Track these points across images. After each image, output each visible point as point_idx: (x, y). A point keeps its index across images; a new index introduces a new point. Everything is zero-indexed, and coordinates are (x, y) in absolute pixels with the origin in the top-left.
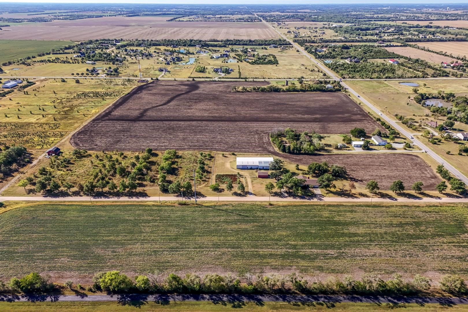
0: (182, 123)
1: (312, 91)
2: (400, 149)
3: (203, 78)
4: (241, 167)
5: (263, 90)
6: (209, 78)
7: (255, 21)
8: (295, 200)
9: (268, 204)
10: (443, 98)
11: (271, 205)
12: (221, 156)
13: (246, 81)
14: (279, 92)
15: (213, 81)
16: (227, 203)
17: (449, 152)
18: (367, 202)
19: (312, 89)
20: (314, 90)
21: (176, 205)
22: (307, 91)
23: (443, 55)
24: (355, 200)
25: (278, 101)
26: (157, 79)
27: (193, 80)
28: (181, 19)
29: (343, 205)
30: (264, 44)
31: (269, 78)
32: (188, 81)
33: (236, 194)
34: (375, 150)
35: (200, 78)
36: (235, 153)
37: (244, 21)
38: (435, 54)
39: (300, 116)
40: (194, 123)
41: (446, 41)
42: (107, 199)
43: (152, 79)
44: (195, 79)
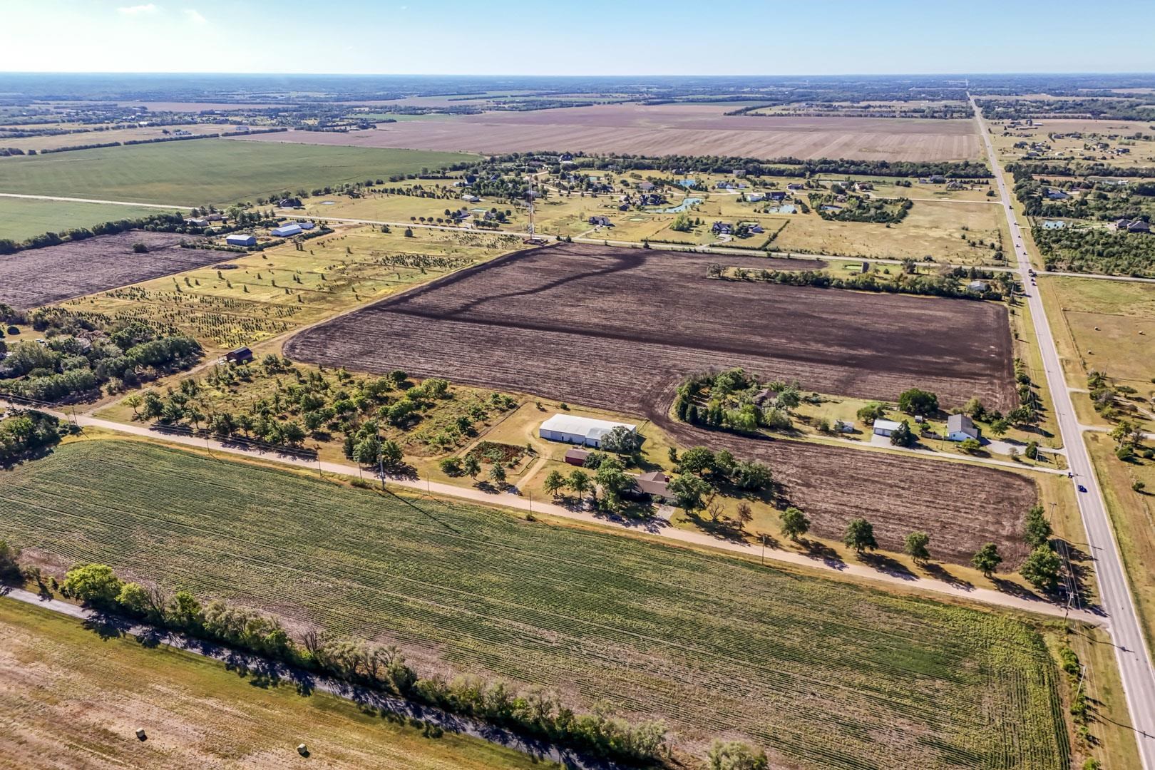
0: (527, 332)
1: (917, 293)
2: (1000, 457)
3: (674, 243)
4: (549, 436)
5: (786, 281)
6: (688, 244)
7: (955, 115)
8: (596, 521)
9: (524, 516)
11: (530, 519)
13: (769, 256)
14: (827, 287)
15: (691, 251)
16: (441, 499)
17: (1142, 486)
18: (756, 557)
19: (918, 287)
20: (923, 292)
21: (348, 484)
22: (904, 291)
24: (737, 548)
25: (800, 308)
26: (569, 240)
27: (647, 247)
28: (760, 111)
29: (691, 552)
30: (912, 174)
31: (835, 255)
32: (634, 247)
33: (484, 486)
34: (927, 448)
35: (666, 242)
36: (569, 406)
37: (922, 117)
39: (820, 347)
43: (558, 239)
44: (651, 245)
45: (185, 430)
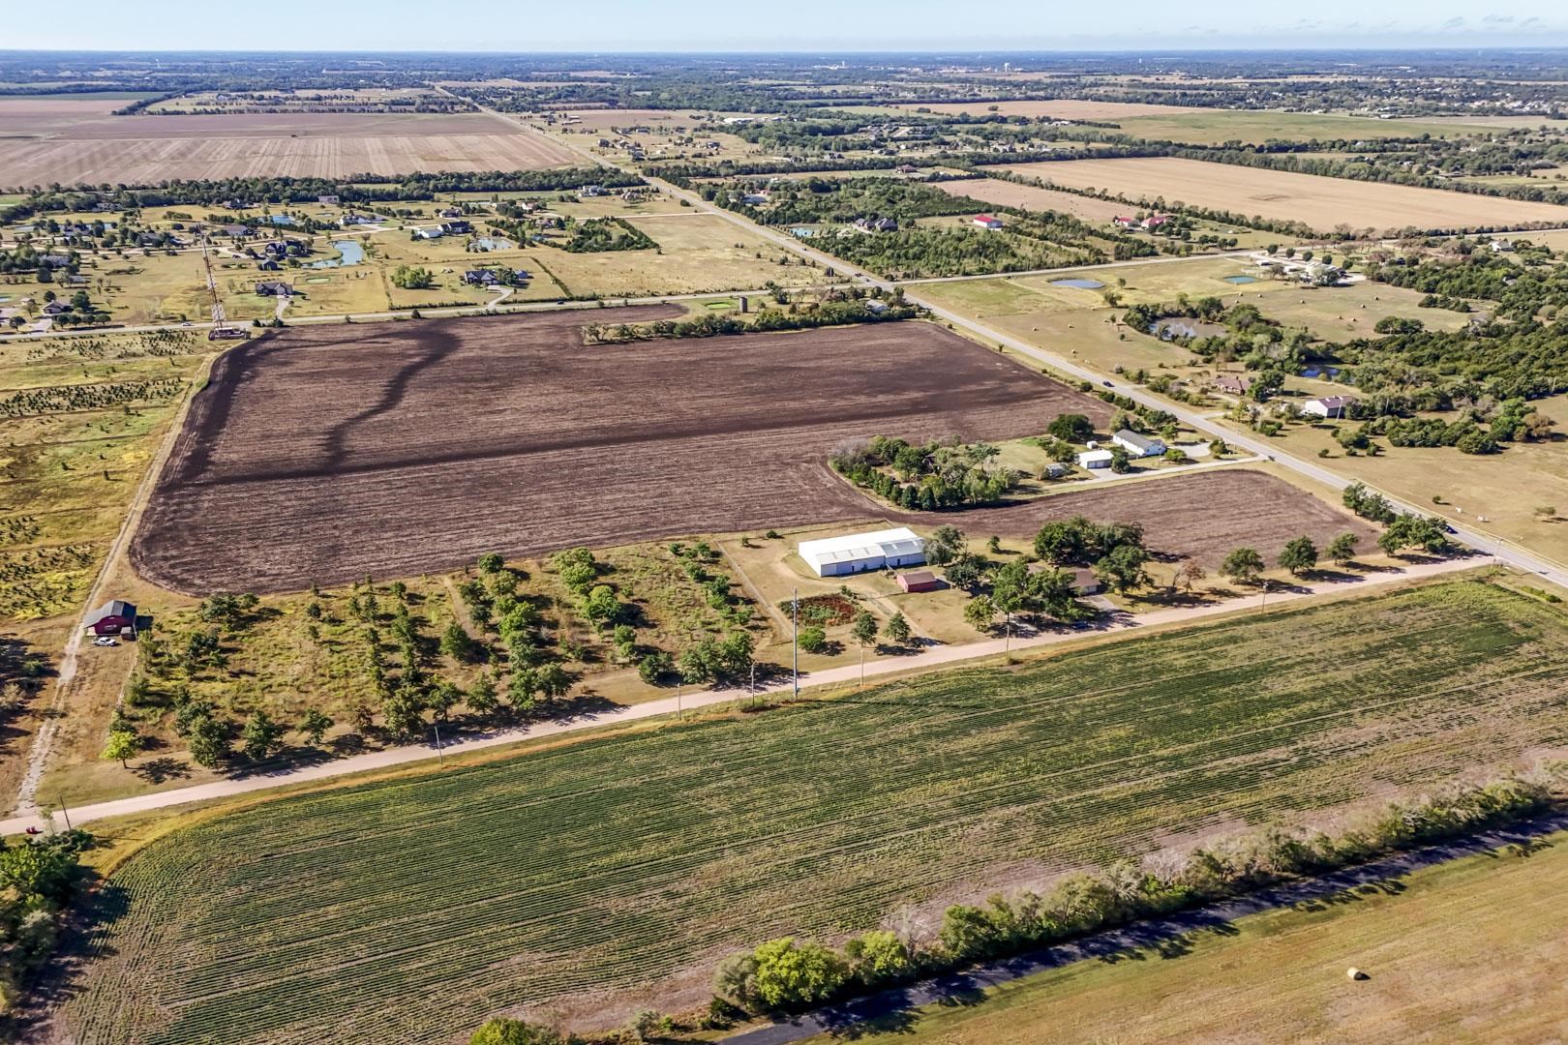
0: (511, 460)
1: (835, 324)
2: (1205, 459)
3: (442, 306)
4: (834, 572)
5: (691, 332)
6: (466, 304)
7: (457, 108)
8: (1063, 638)
9: (1004, 660)
10: (1194, 314)
11: (1014, 662)
12: (738, 545)
13: (602, 306)
14: (739, 332)
15: (489, 314)
16: (887, 681)
17: (1327, 451)
18: (1256, 609)
19: (835, 316)
20: (842, 322)
22: (823, 324)
23: (1099, 197)
24: (1213, 610)
25: (761, 362)
26: (280, 324)
27: (417, 316)
28: (170, 105)
29: (1202, 629)
30: (557, 186)
31: (670, 294)
32: (399, 320)
33: (884, 650)
34: (1145, 469)
36: (779, 532)
37: (418, 111)
38: (1076, 197)
39: (862, 399)
40: (552, 456)
41: (1072, 158)
42: (482, 744)
43: (257, 324)
44: (423, 313)
45: (310, 757)
